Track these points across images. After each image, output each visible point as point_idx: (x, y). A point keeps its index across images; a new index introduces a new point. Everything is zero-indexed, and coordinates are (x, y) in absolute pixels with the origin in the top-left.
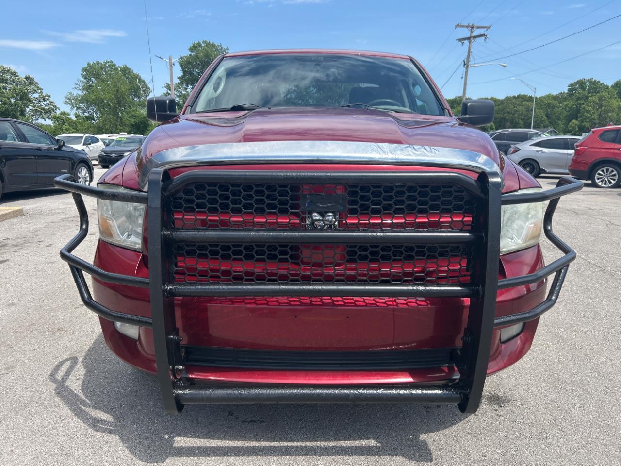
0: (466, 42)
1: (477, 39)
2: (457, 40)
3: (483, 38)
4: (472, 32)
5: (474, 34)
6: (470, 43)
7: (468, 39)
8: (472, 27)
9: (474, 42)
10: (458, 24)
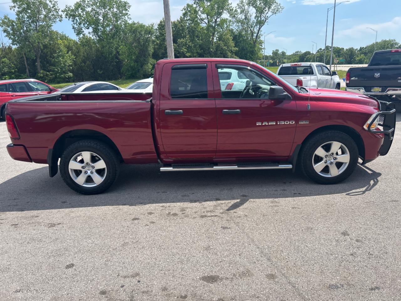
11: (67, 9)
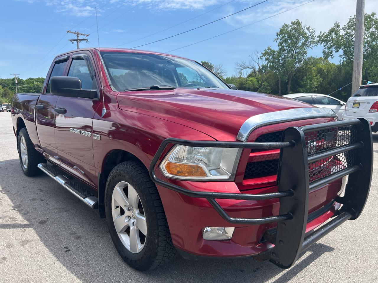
0: (75, 42)
1: (82, 41)
2: (69, 40)
3: (85, 41)
4: (78, 37)
5: (79, 38)
6: (78, 43)
7: (76, 40)
8: (78, 34)
9: (80, 43)
10: (69, 31)
11: (321, 35)
